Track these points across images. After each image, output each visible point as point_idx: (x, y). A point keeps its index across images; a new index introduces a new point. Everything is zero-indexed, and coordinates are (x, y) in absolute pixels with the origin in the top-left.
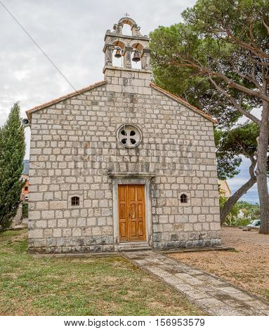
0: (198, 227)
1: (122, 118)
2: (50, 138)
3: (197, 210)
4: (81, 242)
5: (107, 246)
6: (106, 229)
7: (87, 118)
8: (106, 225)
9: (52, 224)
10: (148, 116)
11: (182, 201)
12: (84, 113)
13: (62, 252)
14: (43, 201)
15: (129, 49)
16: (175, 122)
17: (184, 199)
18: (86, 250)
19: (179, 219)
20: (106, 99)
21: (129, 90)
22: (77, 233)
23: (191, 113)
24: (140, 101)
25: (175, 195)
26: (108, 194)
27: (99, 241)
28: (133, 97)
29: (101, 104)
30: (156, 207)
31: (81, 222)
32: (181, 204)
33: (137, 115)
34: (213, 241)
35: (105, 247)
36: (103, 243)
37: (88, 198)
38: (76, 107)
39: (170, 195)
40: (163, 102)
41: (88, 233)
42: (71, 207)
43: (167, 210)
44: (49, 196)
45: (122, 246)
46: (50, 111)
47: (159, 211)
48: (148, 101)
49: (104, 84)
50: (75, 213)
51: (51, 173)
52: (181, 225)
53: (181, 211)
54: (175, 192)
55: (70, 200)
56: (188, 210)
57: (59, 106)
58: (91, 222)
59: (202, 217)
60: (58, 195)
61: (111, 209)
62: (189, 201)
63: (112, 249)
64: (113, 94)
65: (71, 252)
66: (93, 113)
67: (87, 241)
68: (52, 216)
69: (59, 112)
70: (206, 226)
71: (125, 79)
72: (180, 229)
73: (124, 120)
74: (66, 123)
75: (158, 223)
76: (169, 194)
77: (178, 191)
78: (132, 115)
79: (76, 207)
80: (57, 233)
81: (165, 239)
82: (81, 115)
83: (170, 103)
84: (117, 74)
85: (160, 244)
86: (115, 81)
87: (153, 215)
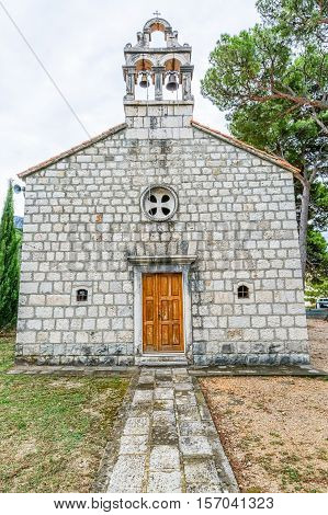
0: (267, 335)
1: (149, 177)
2: (49, 209)
3: (264, 309)
4: (87, 351)
5: (125, 358)
6: (122, 334)
7: (100, 181)
8: (124, 329)
9: (48, 325)
10: (187, 171)
11: (240, 295)
12: (95, 173)
13: (60, 364)
14: (38, 293)
15: (159, 69)
16: (230, 177)
17: (243, 292)
18: (93, 363)
19: (236, 322)
20: (126, 151)
21: (159, 134)
22: (82, 339)
23: (257, 161)
24: (175, 149)
25: (229, 287)
26: (127, 286)
27: (112, 351)
28: (164, 146)
29: (118, 158)
30: (199, 304)
31: (89, 324)
32: (238, 300)
33: (172, 171)
34: (294, 357)
35: (120, 358)
36: (119, 353)
37: (100, 292)
38: (84, 166)
39: (221, 287)
40: (210, 149)
41: (98, 339)
42: (75, 302)
43: (216, 309)
44: (46, 287)
45: (147, 358)
46: (49, 173)
47: (203, 310)
48: (188, 149)
49: (122, 129)
50: (81, 311)
51: (50, 256)
52: (239, 331)
53: (238, 311)
54: (229, 282)
55: (74, 294)
56: (251, 310)
57: (61, 166)
58: (103, 324)
59: (273, 320)
60: (58, 286)
61: (131, 306)
62: (251, 296)
63: (131, 363)
64: (135, 142)
65: (72, 363)
66: (108, 173)
67: (95, 350)
68: (49, 315)
69: (61, 174)
70: (281, 334)
71: (153, 118)
72: (237, 337)
73: (151, 180)
74: (71, 188)
75: (201, 328)
76: (219, 285)
77: (234, 280)
78: (163, 172)
79: (82, 303)
80: (55, 337)
81: (213, 350)
82: (90, 176)
83: (221, 149)
84: (142, 111)
85: (204, 358)
86: (138, 123)
87: (193, 316)
